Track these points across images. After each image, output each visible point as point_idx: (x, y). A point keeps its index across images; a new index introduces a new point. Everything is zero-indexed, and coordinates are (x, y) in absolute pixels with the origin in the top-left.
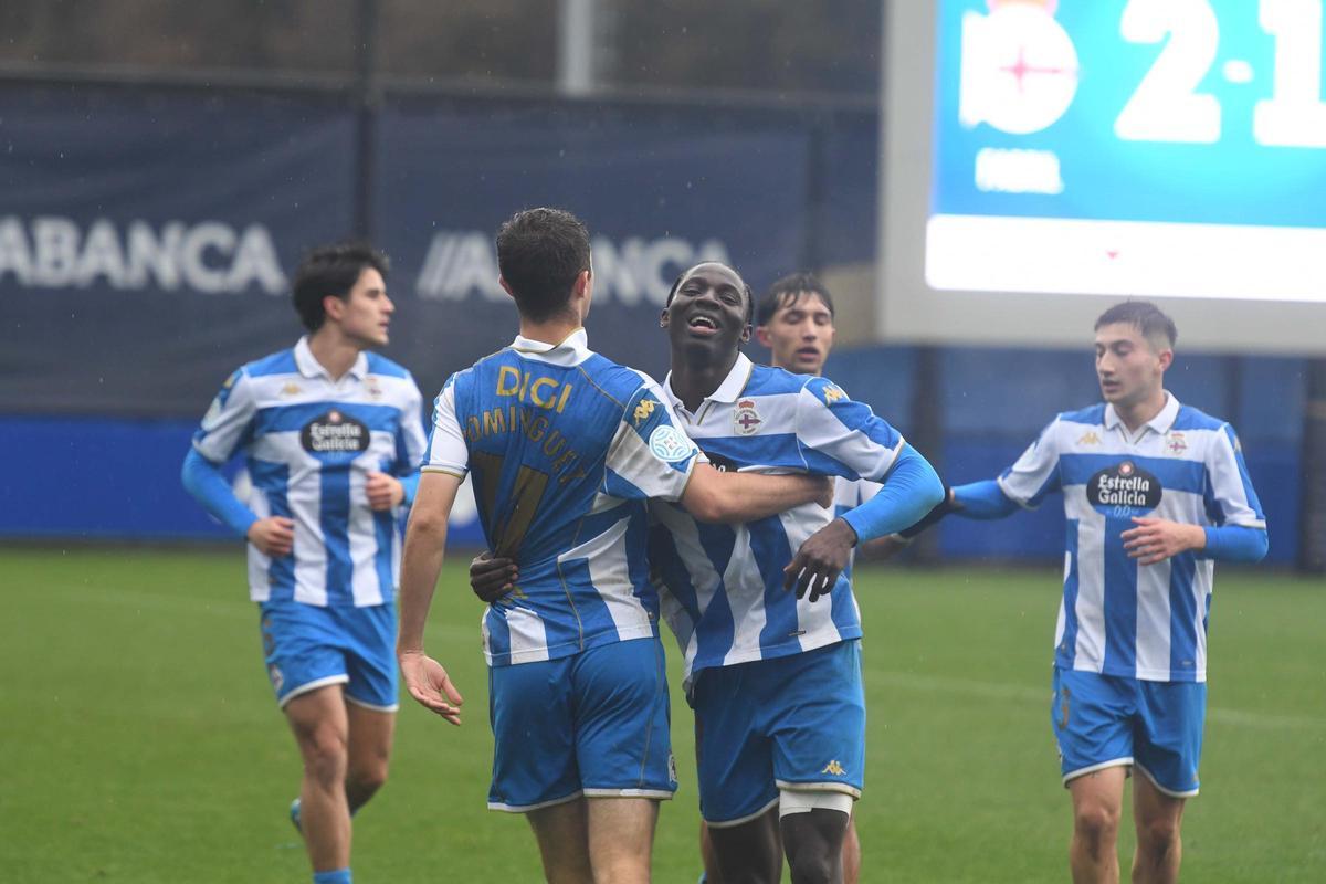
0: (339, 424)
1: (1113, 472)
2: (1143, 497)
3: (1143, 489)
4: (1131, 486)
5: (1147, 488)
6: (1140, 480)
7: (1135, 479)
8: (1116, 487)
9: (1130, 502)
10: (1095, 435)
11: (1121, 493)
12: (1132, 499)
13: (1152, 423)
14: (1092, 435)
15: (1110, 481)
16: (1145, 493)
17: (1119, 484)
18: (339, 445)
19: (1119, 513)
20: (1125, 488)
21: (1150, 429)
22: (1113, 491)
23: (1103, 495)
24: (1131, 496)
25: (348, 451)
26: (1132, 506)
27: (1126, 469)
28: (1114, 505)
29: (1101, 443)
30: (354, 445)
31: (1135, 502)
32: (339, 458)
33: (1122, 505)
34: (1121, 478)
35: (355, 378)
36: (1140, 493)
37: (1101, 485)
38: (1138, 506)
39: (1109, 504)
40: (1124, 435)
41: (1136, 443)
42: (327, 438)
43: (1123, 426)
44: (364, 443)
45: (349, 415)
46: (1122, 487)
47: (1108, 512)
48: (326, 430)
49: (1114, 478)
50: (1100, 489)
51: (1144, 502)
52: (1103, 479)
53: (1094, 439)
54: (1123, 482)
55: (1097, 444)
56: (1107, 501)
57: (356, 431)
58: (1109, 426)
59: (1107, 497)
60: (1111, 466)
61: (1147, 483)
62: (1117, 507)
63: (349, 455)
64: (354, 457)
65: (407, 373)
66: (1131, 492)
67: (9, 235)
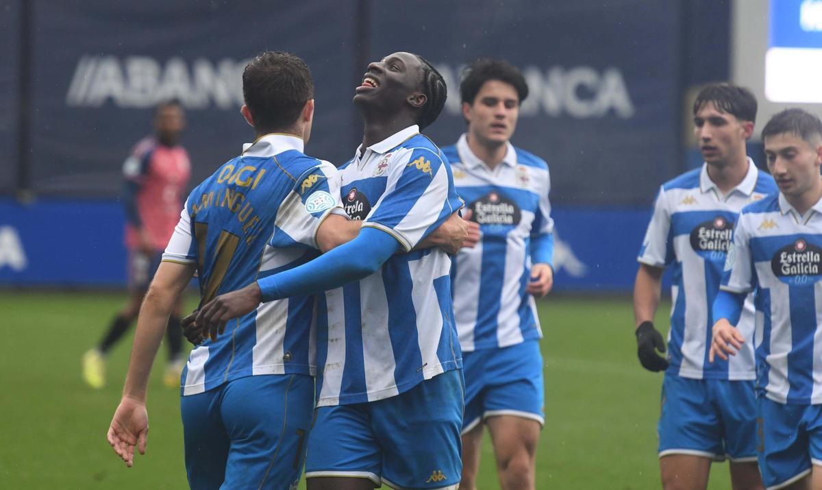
0: (497, 203)
1: (791, 249)
2: (816, 267)
3: (815, 260)
4: (806, 259)
5: (818, 259)
6: (812, 254)
7: (808, 254)
8: (794, 261)
9: (806, 271)
10: (772, 221)
11: (798, 265)
12: (808, 269)
13: (816, 207)
14: (769, 222)
15: (789, 257)
16: (817, 263)
17: (796, 258)
18: (498, 219)
19: (800, 281)
20: (801, 261)
21: (814, 212)
22: (792, 264)
23: (785, 268)
24: (806, 267)
25: (504, 224)
26: (809, 274)
27: (800, 246)
28: (794, 275)
29: (778, 227)
30: (509, 220)
31: (810, 271)
32: (499, 230)
33: (801, 275)
34: (797, 253)
35: (507, 165)
36: (813, 264)
37: (782, 261)
38: (813, 275)
39: (790, 275)
40: (795, 217)
41: (805, 224)
42: (487, 214)
43: (794, 211)
44: (517, 219)
45: (505, 196)
46: (799, 260)
47: (790, 281)
48: (487, 208)
49: (792, 253)
50: (782, 264)
51: (817, 271)
52: (783, 255)
53: (772, 224)
54: (799, 256)
55: (775, 228)
56: (788, 273)
57: (511, 209)
58: (784, 212)
59: (788, 269)
60: (788, 244)
61: (818, 256)
62: (797, 277)
63: (505, 228)
64: (509, 230)
65: (544, 164)
66: (806, 264)
67: (109, 69)
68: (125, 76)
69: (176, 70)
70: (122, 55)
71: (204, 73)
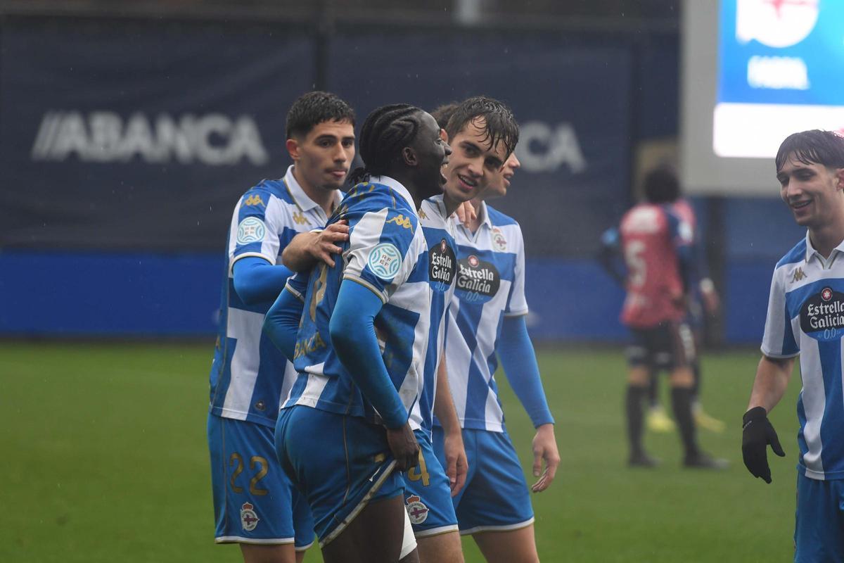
67: (73, 125)
68: (89, 131)
69: (138, 126)
70: (86, 111)
71: (166, 129)
